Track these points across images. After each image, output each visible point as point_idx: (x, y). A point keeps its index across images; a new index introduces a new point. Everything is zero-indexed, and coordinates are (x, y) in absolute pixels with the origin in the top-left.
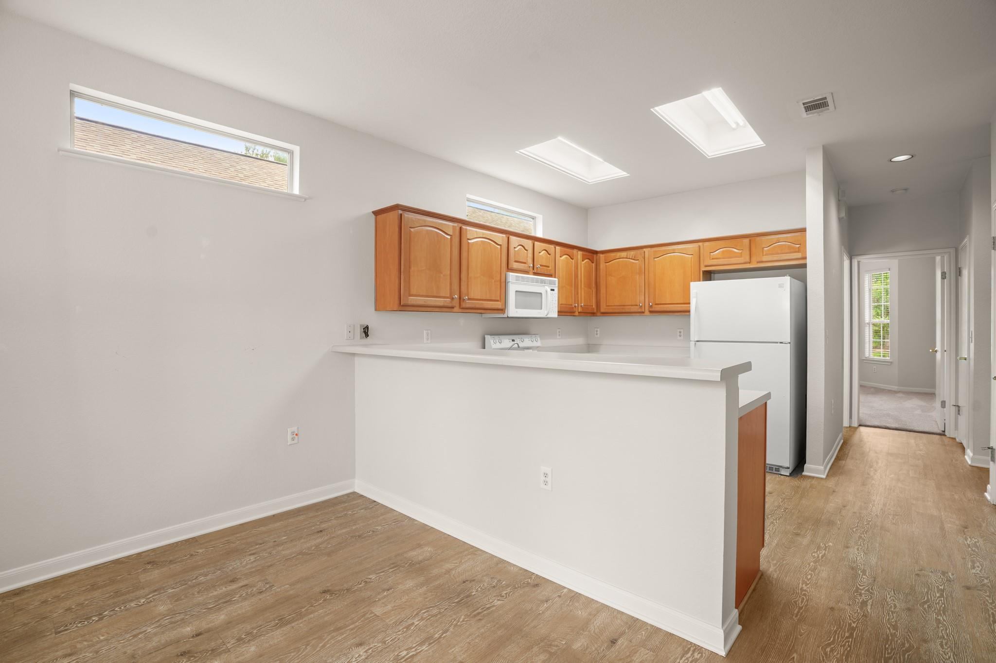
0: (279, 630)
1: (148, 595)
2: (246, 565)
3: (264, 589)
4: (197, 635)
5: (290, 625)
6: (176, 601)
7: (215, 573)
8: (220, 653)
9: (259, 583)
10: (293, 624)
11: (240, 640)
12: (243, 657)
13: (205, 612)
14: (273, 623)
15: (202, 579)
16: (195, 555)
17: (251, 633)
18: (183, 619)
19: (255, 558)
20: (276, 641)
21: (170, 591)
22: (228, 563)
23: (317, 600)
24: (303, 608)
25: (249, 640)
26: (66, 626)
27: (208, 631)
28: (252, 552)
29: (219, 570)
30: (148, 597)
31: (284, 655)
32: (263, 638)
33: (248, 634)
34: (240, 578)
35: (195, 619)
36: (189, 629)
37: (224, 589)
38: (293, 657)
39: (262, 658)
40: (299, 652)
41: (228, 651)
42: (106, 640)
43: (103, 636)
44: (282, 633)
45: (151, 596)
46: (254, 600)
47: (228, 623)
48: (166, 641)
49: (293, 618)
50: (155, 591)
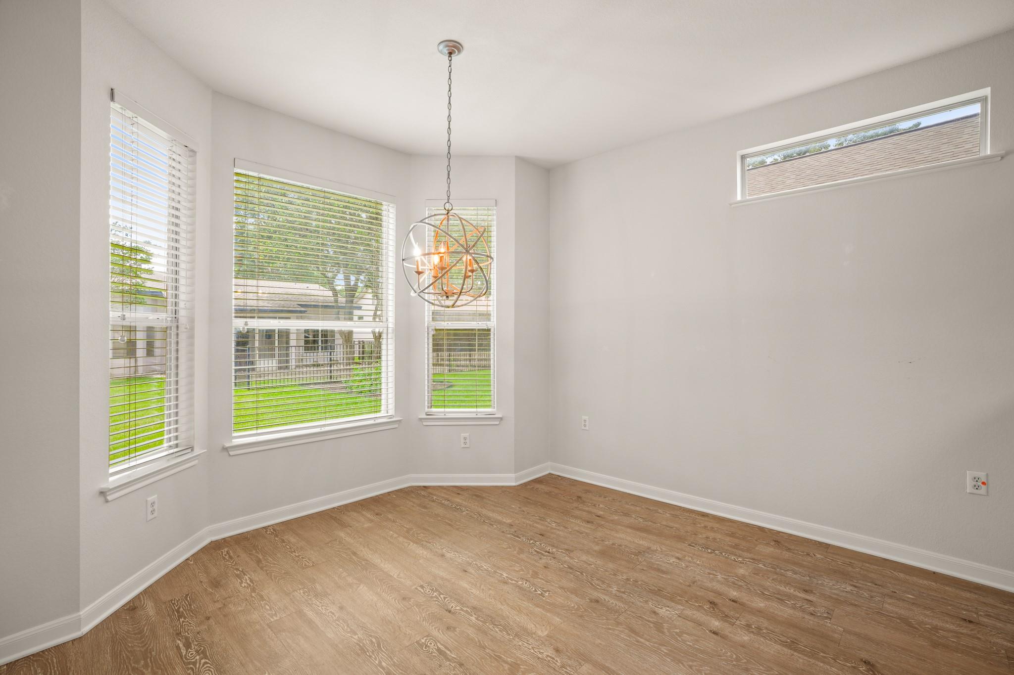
0: (779, 646)
1: (747, 559)
2: (835, 589)
3: (819, 614)
4: (733, 601)
5: (792, 652)
6: (754, 574)
7: (804, 577)
8: (727, 621)
9: (824, 608)
10: (796, 654)
11: (748, 626)
12: (732, 636)
13: (758, 593)
14: (784, 639)
15: (789, 574)
16: (811, 556)
17: (760, 629)
18: (741, 586)
19: (851, 590)
20: (766, 650)
21: (761, 566)
22: (824, 578)
23: (846, 660)
24: (824, 653)
25: (753, 632)
26: (696, 545)
27: (742, 604)
28: (857, 585)
29: (810, 577)
30: (746, 560)
31: (756, 662)
32: (762, 639)
33: (759, 628)
34: (815, 594)
35: (746, 592)
36: (735, 594)
37: (792, 590)
38: (758, 669)
39: (741, 648)
40: (767, 671)
41: (733, 624)
42: (698, 565)
43: (700, 562)
44: (779, 650)
45: (747, 560)
46: (799, 614)
47: (758, 611)
48: (717, 589)
49: (804, 651)
50: (753, 559)
